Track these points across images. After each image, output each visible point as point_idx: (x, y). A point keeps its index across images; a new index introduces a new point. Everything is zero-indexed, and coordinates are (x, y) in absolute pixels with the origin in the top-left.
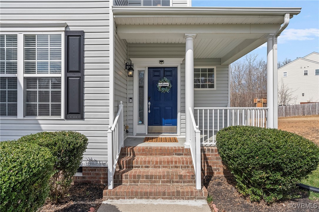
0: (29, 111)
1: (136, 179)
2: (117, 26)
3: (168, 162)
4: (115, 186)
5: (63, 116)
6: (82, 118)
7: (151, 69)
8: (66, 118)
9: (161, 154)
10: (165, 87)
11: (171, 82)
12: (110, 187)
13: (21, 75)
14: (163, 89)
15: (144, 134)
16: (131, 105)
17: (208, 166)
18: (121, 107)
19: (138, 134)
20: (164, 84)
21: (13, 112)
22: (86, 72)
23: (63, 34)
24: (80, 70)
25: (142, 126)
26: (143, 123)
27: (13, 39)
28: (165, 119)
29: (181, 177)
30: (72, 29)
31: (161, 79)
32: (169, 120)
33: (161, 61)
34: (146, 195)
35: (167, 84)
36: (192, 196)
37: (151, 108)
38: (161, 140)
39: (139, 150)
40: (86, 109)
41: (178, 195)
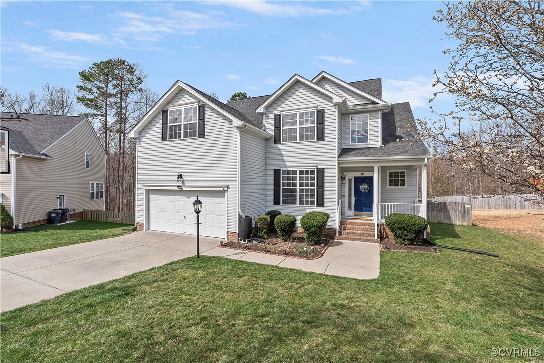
0: (301, 203)
1: (348, 234)
2: (339, 163)
3: (363, 228)
4: (339, 235)
5: (315, 205)
6: (324, 206)
7: (356, 178)
8: (317, 206)
9: (360, 225)
10: (365, 189)
11: (369, 186)
12: (338, 235)
13: (298, 187)
14: (363, 190)
15: (352, 216)
16: (344, 199)
17: (385, 233)
18: (340, 201)
19: (348, 216)
20: (364, 187)
21: (295, 203)
22: (325, 186)
23: (316, 170)
24: (323, 185)
25: (351, 211)
26: (351, 209)
27: (295, 172)
28: (365, 207)
29: (369, 234)
30: (319, 167)
31: (361, 184)
32: (367, 208)
33: (362, 174)
34: (353, 239)
35: (366, 187)
36: (373, 241)
37: (356, 201)
38: (362, 219)
39: (349, 222)
40: (325, 202)
41: (367, 240)
